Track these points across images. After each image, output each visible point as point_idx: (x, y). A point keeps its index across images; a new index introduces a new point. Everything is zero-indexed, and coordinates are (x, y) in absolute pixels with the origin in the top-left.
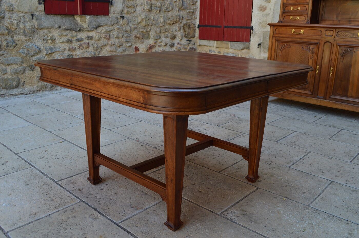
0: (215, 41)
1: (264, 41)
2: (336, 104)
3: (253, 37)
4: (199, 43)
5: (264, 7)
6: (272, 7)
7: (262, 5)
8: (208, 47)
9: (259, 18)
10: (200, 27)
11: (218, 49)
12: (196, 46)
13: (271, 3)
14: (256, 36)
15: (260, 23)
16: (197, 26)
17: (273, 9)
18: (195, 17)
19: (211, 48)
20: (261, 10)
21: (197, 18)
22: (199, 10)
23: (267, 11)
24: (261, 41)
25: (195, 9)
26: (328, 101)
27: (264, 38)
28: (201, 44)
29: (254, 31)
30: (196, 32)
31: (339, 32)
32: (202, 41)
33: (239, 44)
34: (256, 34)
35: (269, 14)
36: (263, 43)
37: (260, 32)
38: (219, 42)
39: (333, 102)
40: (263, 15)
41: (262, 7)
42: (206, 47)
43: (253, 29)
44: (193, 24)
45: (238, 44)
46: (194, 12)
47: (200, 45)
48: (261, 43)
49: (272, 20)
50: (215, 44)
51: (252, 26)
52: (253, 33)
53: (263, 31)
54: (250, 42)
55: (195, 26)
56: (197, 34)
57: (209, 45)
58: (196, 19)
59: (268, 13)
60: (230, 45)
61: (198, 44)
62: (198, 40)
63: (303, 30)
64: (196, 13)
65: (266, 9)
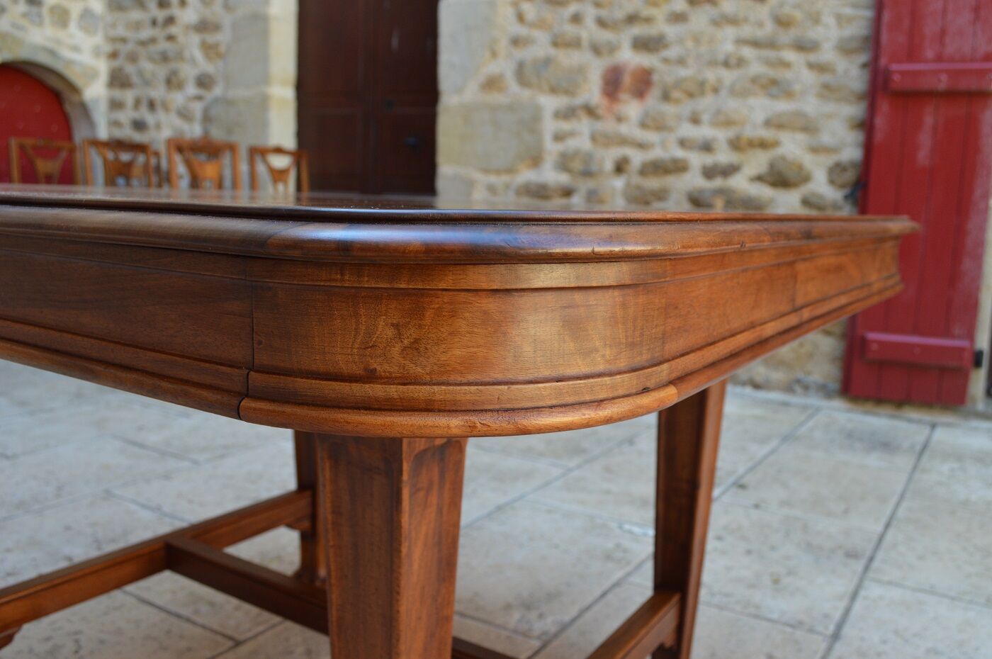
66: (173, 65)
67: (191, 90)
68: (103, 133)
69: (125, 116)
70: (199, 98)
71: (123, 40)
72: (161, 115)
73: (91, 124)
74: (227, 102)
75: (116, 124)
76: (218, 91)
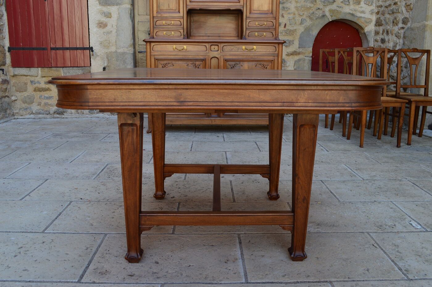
0: (40, 69)
1: (110, 64)
2: (231, 120)
3: (95, 60)
4: (14, 72)
5: (104, 23)
6: (115, 24)
7: (101, 21)
8: (28, 77)
9: (99, 37)
10: (12, 50)
11: (44, 78)
12: (8, 77)
13: (112, 18)
14: (98, 58)
15: (101, 43)
16: (7, 49)
17: (116, 26)
18: (3, 36)
19: (33, 78)
20: (101, 27)
21: (6, 38)
22: (7, 27)
23: (109, 28)
24: (106, 65)
25: (2, 25)
26: (223, 118)
27: (108, 60)
28: (16, 73)
29: (94, 52)
30: (7, 57)
31: (224, 47)
32: (17, 69)
33: (76, 69)
34: (98, 56)
35: (112, 31)
36: (108, 66)
37: (102, 53)
38: (46, 70)
39: (227, 118)
40: (104, 33)
41: (101, 23)
42: (25, 77)
43: (93, 50)
44: (1, 47)
45: (74, 70)
46: (2, 30)
47: (14, 76)
48: (106, 66)
49: (116, 39)
50: (40, 72)
51: (91, 47)
52: (93, 55)
53: (106, 51)
54: (91, 66)
55: (5, 50)
56: (8, 60)
57: (29, 73)
58: (4, 40)
59: (110, 30)
60: (62, 72)
61: (12, 75)
62: (11, 69)
63: (186, 46)
64: (4, 30)
65: (107, 26)
66: (395, 15)
67: (401, 25)
68: (372, 44)
69: (379, 38)
70: (403, 28)
71: (381, 6)
72: (390, 36)
73: (368, 42)
74: (412, 29)
75: (376, 41)
76: (409, 25)
